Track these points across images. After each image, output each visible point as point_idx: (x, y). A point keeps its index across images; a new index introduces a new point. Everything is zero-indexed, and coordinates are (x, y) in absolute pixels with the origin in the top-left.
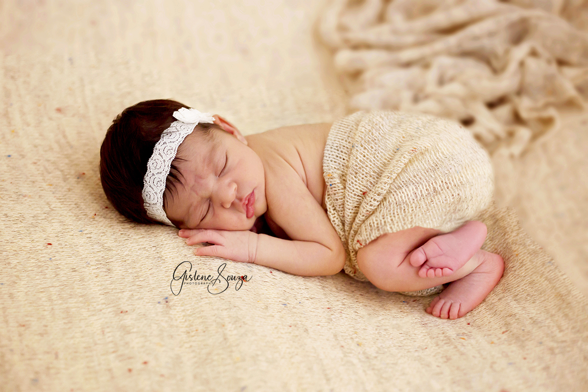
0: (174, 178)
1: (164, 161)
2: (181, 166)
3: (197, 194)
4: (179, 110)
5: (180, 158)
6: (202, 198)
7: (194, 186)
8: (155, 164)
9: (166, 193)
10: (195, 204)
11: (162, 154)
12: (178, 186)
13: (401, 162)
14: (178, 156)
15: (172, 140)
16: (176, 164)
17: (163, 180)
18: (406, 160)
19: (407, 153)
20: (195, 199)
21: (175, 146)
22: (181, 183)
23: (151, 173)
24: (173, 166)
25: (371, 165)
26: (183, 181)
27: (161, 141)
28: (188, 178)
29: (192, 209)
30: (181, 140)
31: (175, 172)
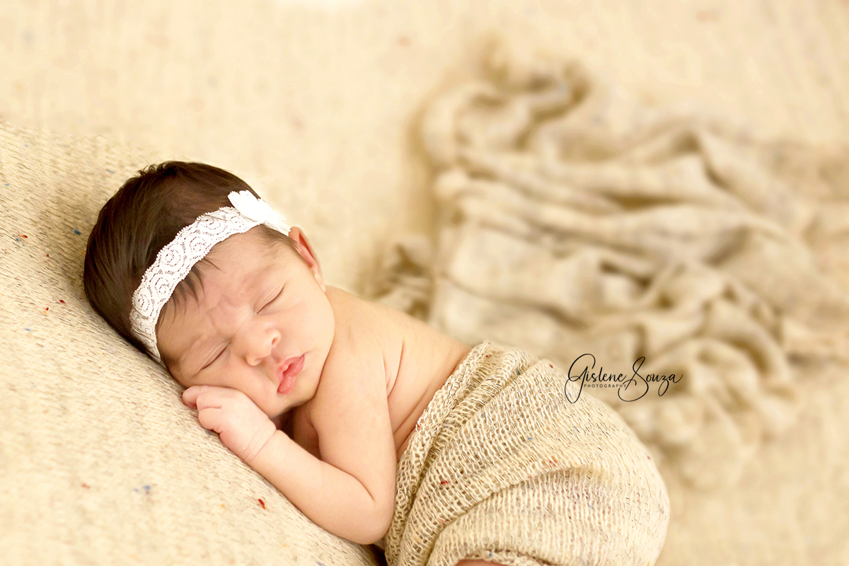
0: (189, 287)
1: (186, 257)
2: (207, 274)
3: (213, 324)
4: (241, 192)
5: (211, 261)
6: (219, 333)
7: (212, 309)
8: (170, 257)
9: (169, 304)
10: (204, 337)
11: (187, 246)
12: (191, 300)
13: (526, 470)
14: (210, 257)
15: (209, 231)
16: (201, 268)
17: (170, 286)
18: (533, 471)
19: (540, 461)
20: (207, 330)
21: (212, 241)
22: (196, 298)
23: (159, 269)
24: (194, 269)
25: (476, 444)
26: (200, 295)
27: (193, 227)
28: (211, 294)
29: (198, 343)
30: (223, 237)
31: (194, 278)
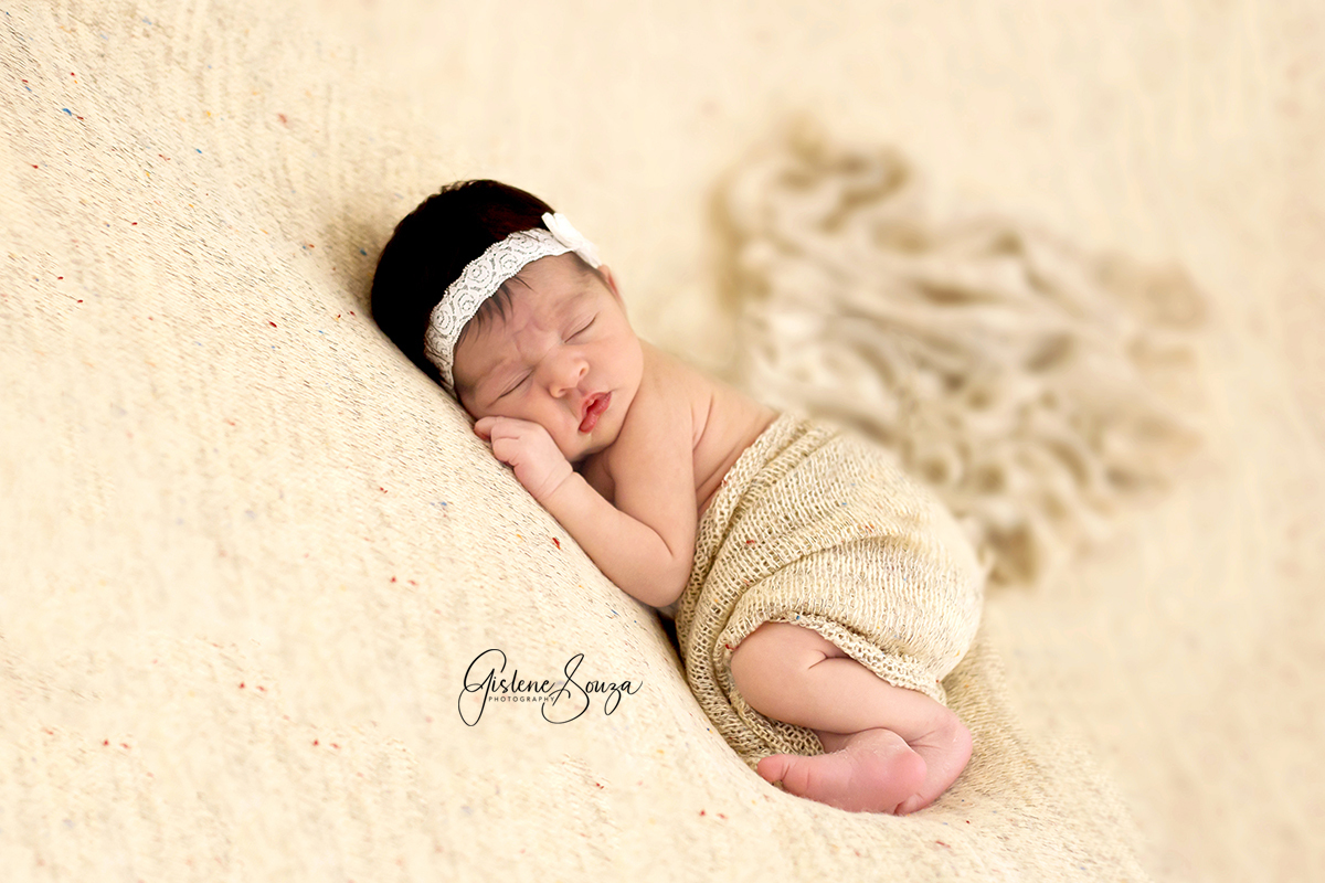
0: (495, 306)
1: (494, 274)
2: (517, 292)
3: (518, 348)
5: (522, 280)
6: (523, 359)
7: (519, 332)
8: (477, 272)
9: (472, 322)
10: (507, 362)
11: (496, 262)
12: (497, 319)
13: (840, 534)
14: (521, 276)
15: (521, 250)
16: (510, 286)
17: (476, 302)
18: (848, 535)
19: (856, 525)
20: (510, 353)
21: (523, 260)
23: (463, 284)
24: (503, 286)
26: (508, 315)
27: (504, 244)
28: (519, 316)
29: (499, 367)
30: (536, 257)
31: (503, 296)
